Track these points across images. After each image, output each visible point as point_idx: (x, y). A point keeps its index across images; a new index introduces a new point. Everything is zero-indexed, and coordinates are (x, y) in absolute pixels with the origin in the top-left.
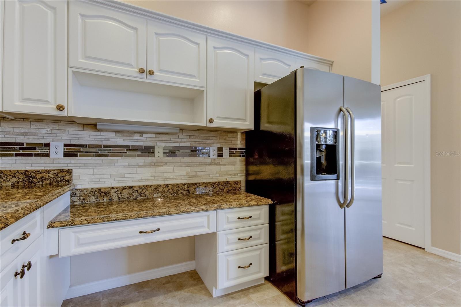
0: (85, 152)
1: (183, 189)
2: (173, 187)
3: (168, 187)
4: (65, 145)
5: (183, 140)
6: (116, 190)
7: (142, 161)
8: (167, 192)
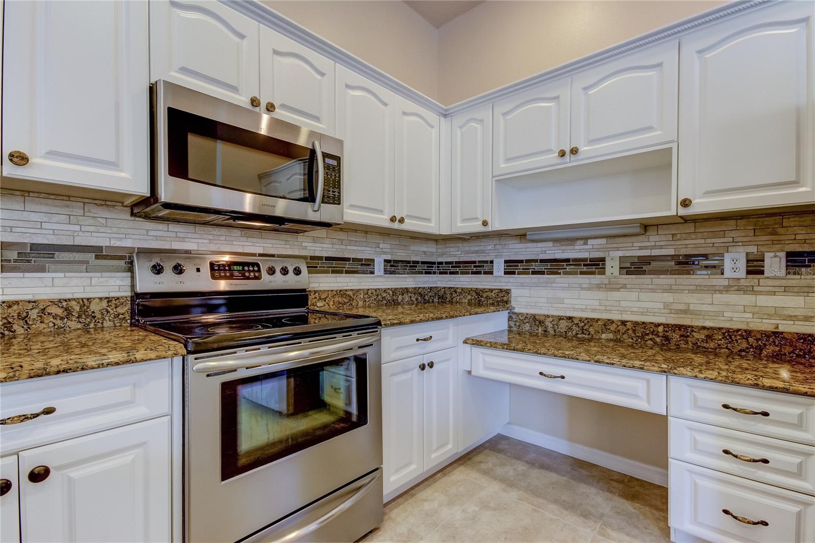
0: (522, 269)
1: (654, 333)
2: (634, 327)
3: (625, 325)
4: (506, 262)
5: (657, 244)
6: (551, 319)
7: (587, 281)
8: (623, 334)
